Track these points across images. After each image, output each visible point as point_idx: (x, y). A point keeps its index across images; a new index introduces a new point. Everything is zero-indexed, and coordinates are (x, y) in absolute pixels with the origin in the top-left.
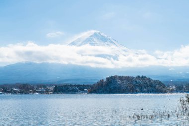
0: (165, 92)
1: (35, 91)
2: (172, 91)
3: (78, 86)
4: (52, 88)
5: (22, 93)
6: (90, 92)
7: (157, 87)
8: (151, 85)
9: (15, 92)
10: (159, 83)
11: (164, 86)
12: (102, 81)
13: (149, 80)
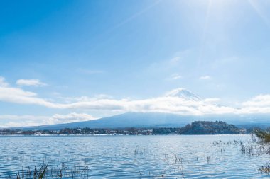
0: (238, 133)
1: (139, 133)
2: (244, 133)
3: (171, 129)
4: (151, 131)
5: (130, 134)
6: (180, 134)
7: (232, 129)
8: (227, 128)
9: (125, 134)
10: (233, 126)
11: (237, 129)
12: (188, 125)
13: (225, 124)
